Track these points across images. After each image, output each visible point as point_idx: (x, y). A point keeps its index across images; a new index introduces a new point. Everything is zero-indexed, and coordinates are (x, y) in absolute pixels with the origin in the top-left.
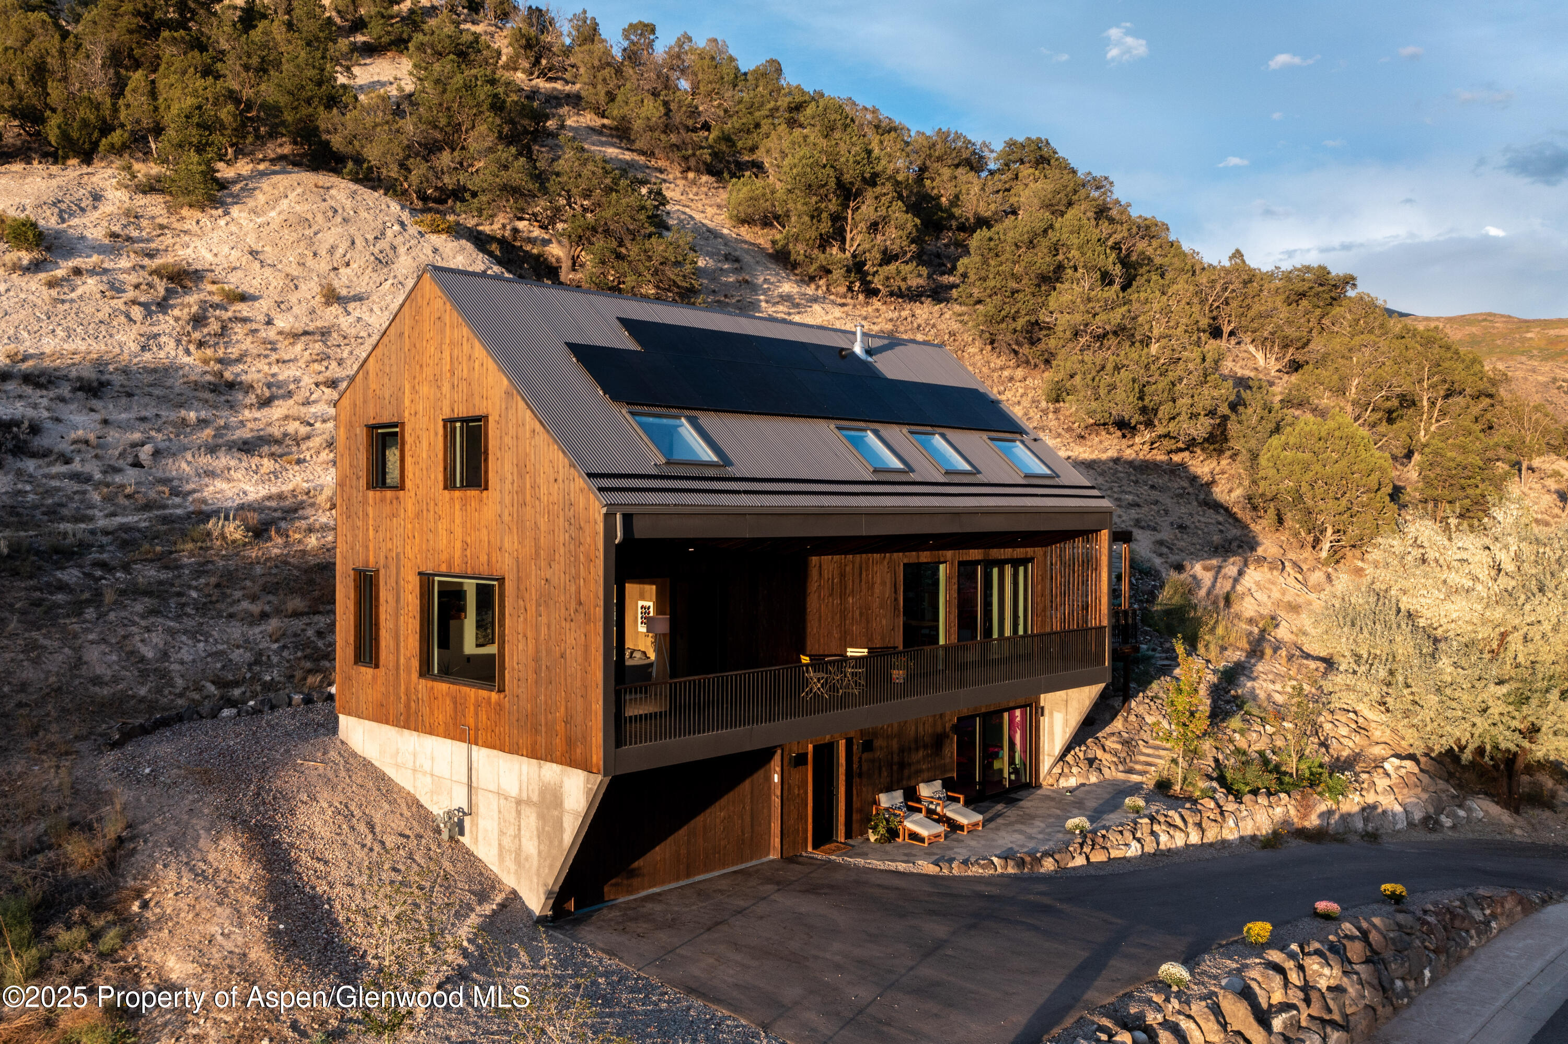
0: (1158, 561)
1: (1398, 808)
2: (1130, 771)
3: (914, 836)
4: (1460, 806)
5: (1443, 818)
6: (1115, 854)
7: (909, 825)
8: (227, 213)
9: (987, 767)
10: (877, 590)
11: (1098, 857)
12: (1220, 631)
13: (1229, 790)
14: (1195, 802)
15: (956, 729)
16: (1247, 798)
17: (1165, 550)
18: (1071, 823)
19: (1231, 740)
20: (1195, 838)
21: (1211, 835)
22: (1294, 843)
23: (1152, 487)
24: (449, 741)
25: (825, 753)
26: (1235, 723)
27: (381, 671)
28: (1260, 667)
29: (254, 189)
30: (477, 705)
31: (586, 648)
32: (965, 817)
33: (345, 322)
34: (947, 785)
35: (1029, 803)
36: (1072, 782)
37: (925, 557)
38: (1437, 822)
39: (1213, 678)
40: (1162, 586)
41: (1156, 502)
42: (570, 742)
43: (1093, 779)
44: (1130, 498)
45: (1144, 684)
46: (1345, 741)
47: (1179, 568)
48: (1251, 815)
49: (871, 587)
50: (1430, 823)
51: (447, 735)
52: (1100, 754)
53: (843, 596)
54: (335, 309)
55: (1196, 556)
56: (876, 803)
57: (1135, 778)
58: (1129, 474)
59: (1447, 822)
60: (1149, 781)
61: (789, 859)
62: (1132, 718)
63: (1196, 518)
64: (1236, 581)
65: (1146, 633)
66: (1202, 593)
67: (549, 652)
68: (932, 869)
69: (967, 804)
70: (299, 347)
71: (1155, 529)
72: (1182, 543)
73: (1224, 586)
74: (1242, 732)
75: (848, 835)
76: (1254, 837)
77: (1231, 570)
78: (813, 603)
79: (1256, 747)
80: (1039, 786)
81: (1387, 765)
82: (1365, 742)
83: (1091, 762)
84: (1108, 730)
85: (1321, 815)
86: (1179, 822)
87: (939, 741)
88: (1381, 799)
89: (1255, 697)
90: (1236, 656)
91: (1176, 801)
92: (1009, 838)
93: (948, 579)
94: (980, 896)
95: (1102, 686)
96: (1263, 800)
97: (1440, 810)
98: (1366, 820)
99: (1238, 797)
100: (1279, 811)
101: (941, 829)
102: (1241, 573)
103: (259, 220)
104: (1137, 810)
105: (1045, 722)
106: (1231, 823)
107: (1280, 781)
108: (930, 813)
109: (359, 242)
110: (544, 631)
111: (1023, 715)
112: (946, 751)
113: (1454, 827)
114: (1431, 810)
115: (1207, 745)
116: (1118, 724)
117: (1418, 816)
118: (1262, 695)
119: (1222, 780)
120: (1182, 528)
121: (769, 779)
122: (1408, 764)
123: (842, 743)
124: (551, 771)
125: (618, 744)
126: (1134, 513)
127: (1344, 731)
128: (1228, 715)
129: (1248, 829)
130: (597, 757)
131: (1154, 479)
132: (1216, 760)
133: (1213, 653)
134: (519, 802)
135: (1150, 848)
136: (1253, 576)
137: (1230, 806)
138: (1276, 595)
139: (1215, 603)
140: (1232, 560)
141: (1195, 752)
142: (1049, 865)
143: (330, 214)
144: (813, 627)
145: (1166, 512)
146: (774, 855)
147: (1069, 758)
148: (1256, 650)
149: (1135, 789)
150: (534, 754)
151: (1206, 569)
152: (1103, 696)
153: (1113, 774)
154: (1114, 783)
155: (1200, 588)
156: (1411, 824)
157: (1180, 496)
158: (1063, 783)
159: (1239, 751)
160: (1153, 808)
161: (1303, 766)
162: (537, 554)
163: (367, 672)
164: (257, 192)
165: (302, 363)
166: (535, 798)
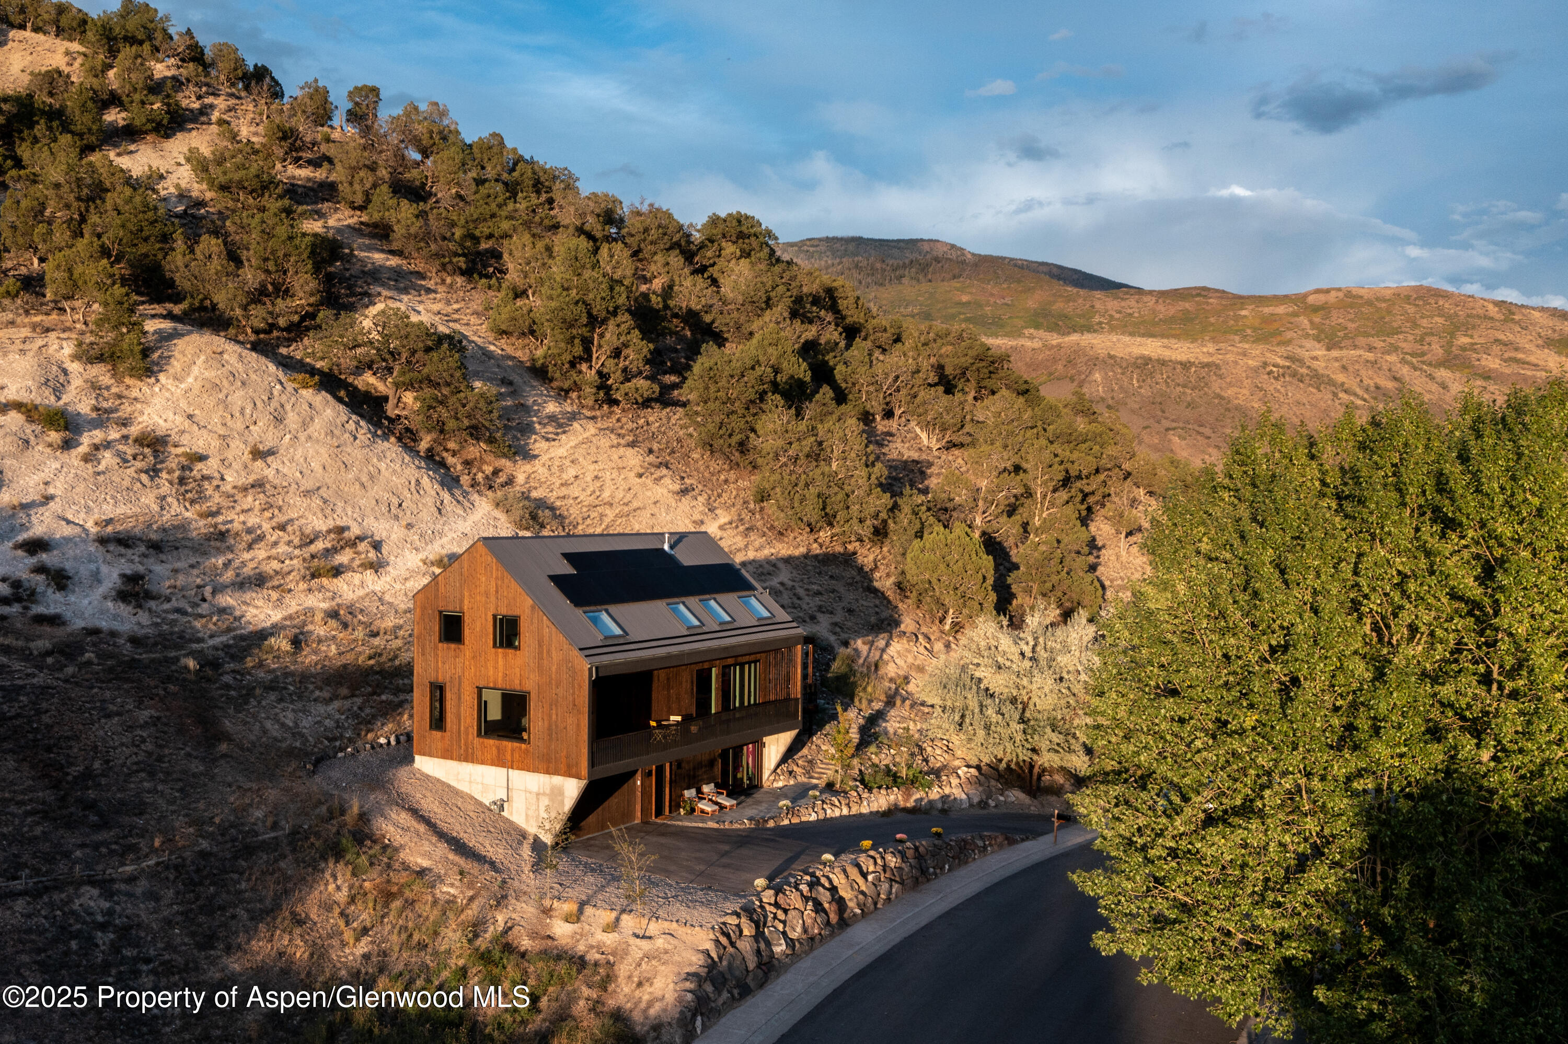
0: (832, 638)
1: (964, 796)
2: (812, 777)
3: (703, 811)
4: (1002, 795)
5: (990, 801)
6: (803, 819)
7: (700, 805)
8: (158, 381)
9: (735, 776)
10: (684, 685)
11: (795, 820)
12: (869, 689)
13: (866, 786)
14: (846, 793)
15: (721, 756)
16: (875, 791)
17: (838, 630)
18: (781, 803)
19: (870, 759)
20: (845, 811)
21: (854, 811)
22: (900, 815)
23: (831, 577)
24: (494, 768)
25: (660, 770)
26: (873, 748)
27: (448, 734)
28: (893, 712)
29: (170, 357)
30: (513, 750)
31: (578, 725)
32: (727, 802)
33: (270, 473)
34: (717, 786)
35: (757, 795)
36: (780, 784)
37: (706, 666)
38: (986, 803)
39: (861, 721)
40: (834, 659)
41: (833, 591)
42: (569, 767)
43: (792, 782)
44: (815, 587)
45: (821, 726)
46: (939, 758)
47: (846, 644)
48: (877, 800)
49: (681, 683)
50: (983, 804)
51: (492, 764)
52: (795, 768)
53: (668, 690)
54: (259, 463)
55: (858, 634)
56: (682, 795)
57: (815, 781)
58: (815, 567)
59: (992, 803)
60: (822, 783)
61: (645, 822)
62: (814, 747)
63: (861, 602)
64: (883, 651)
65: (823, 692)
66: (861, 661)
67: (557, 726)
68: (715, 826)
69: (728, 796)
70: (250, 499)
71: (832, 613)
72: (850, 624)
73: (875, 655)
74: (876, 754)
75: (670, 812)
76: (878, 812)
77: (881, 643)
78: (654, 695)
79: (884, 763)
80: (762, 787)
81: (959, 772)
82: (951, 758)
83: (791, 773)
84: (800, 754)
85: (916, 801)
86: (837, 803)
87: (711, 763)
88: (954, 791)
89: (886, 733)
90: (877, 706)
91: (836, 793)
92: (751, 812)
93: (717, 676)
94: (741, 836)
95: (796, 731)
96: (883, 791)
97: (989, 796)
98: (944, 803)
99: (870, 790)
100: (892, 797)
101: (717, 807)
102: (888, 645)
103: (183, 386)
104: (815, 798)
105: (766, 751)
106: (865, 803)
107: (895, 781)
108: (710, 800)
109: (259, 403)
110: (554, 717)
111: (754, 748)
112: (716, 769)
113: (996, 806)
114: (984, 797)
115: (855, 761)
116: (805, 751)
117: (976, 800)
118: (891, 731)
119: (862, 781)
120: (850, 611)
121: (635, 783)
122: (973, 771)
123: (668, 765)
124: (557, 780)
125: (593, 766)
126: (817, 600)
127: (938, 752)
128: (868, 744)
129: (875, 807)
130: (584, 771)
131: (833, 570)
132: (860, 771)
133: (864, 705)
134: (538, 794)
135: (821, 816)
136: (896, 647)
137: (865, 795)
138: (910, 660)
139: (869, 668)
140: (882, 636)
141: (848, 766)
142: (771, 824)
143: (231, 378)
144: (655, 706)
145: (840, 598)
146: (637, 821)
147: (779, 771)
148: (890, 702)
149: (815, 787)
150: (547, 772)
151: (864, 643)
152: (798, 736)
153: (802, 779)
154: (803, 784)
155: (859, 657)
156: (971, 805)
157: (851, 584)
158: (776, 785)
159: (874, 765)
160: (824, 797)
161: (911, 773)
162: (550, 683)
163: (437, 734)
164: (172, 360)
165: (256, 511)
166: (548, 791)
